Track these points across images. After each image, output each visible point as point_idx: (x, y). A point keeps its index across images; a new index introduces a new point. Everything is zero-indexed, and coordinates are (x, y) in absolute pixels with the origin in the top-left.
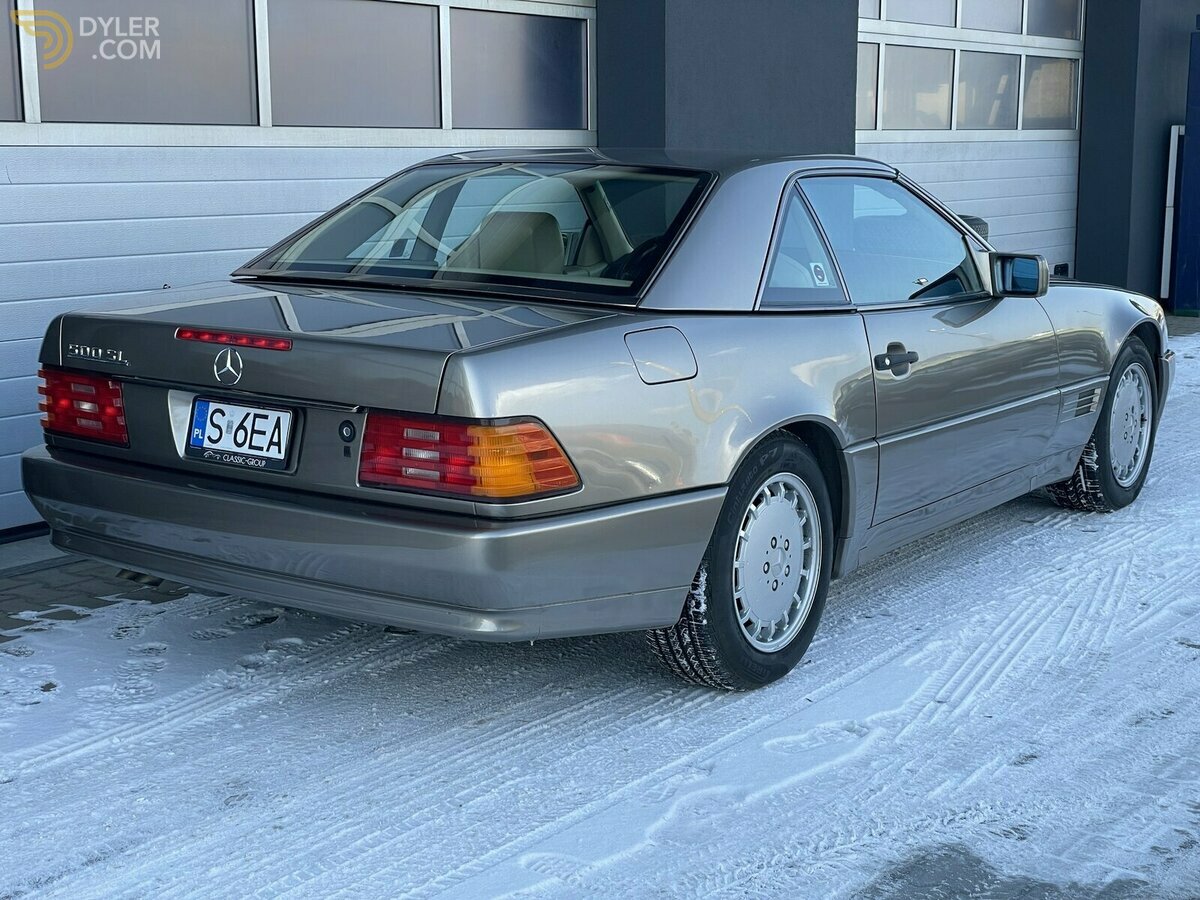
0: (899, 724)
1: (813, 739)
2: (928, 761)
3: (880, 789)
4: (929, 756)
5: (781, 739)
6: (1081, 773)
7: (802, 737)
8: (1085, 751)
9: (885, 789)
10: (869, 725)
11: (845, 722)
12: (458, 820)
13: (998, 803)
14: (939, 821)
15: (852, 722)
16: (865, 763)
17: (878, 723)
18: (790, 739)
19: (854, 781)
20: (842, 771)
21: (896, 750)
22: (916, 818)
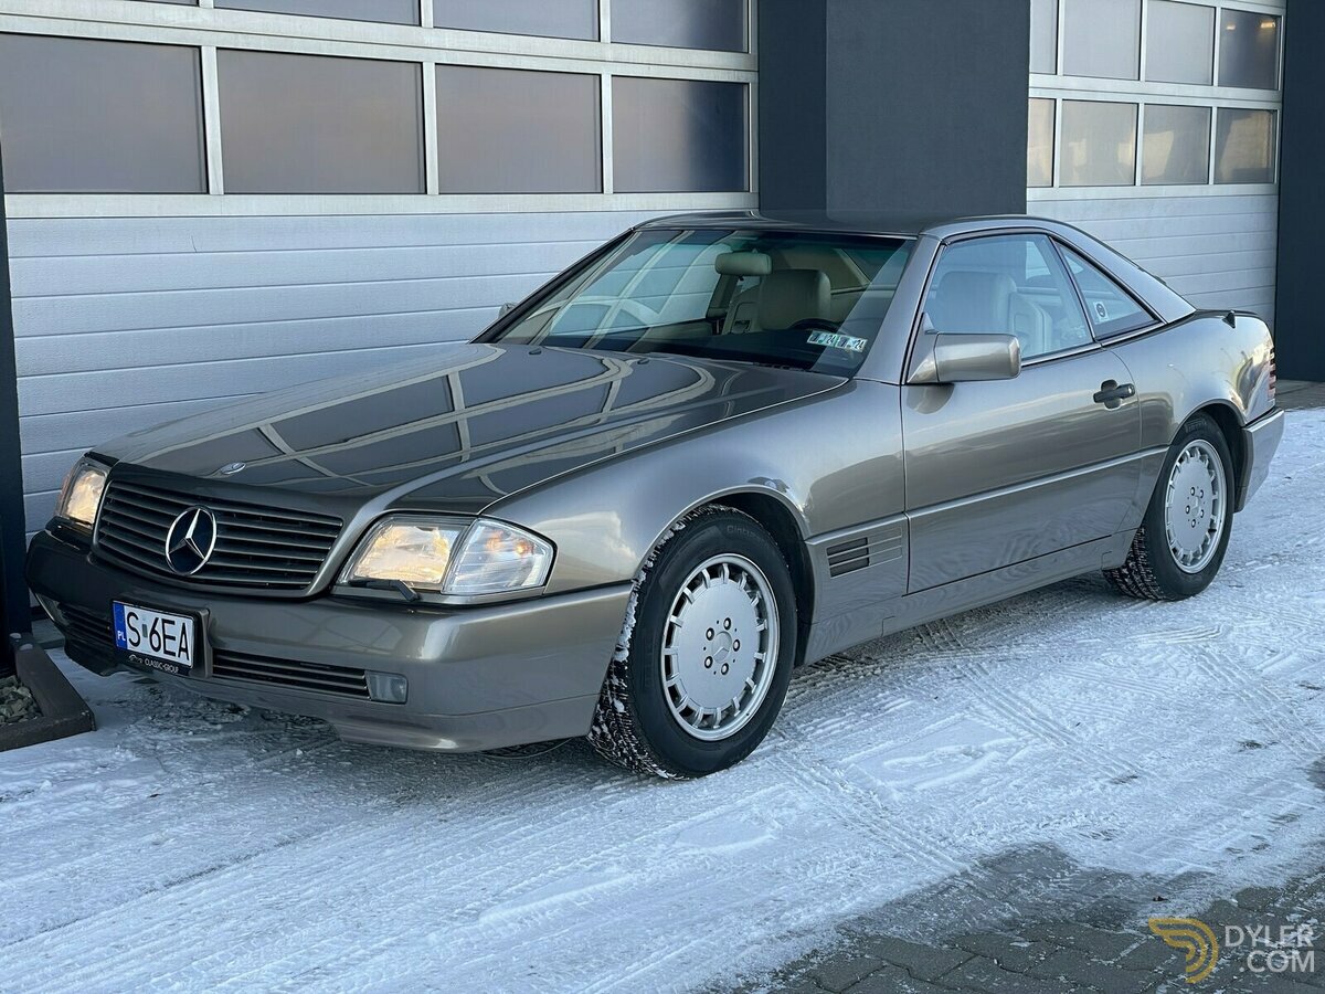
0: (1014, 750)
1: (931, 759)
2: (1036, 779)
3: (985, 800)
4: (1036, 775)
5: (901, 760)
6: (1176, 791)
7: (920, 758)
8: (1184, 773)
9: (990, 799)
10: (985, 749)
11: (963, 747)
12: (601, 818)
13: (1093, 812)
14: (1034, 825)
15: (970, 747)
16: (976, 779)
17: (991, 748)
18: (907, 760)
19: (963, 793)
20: (953, 786)
21: (1008, 770)
22: (1014, 822)
